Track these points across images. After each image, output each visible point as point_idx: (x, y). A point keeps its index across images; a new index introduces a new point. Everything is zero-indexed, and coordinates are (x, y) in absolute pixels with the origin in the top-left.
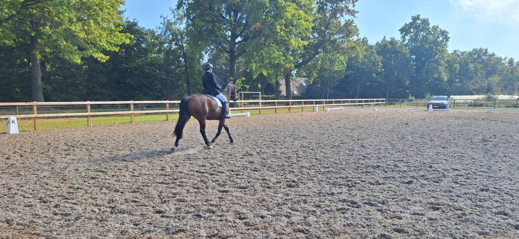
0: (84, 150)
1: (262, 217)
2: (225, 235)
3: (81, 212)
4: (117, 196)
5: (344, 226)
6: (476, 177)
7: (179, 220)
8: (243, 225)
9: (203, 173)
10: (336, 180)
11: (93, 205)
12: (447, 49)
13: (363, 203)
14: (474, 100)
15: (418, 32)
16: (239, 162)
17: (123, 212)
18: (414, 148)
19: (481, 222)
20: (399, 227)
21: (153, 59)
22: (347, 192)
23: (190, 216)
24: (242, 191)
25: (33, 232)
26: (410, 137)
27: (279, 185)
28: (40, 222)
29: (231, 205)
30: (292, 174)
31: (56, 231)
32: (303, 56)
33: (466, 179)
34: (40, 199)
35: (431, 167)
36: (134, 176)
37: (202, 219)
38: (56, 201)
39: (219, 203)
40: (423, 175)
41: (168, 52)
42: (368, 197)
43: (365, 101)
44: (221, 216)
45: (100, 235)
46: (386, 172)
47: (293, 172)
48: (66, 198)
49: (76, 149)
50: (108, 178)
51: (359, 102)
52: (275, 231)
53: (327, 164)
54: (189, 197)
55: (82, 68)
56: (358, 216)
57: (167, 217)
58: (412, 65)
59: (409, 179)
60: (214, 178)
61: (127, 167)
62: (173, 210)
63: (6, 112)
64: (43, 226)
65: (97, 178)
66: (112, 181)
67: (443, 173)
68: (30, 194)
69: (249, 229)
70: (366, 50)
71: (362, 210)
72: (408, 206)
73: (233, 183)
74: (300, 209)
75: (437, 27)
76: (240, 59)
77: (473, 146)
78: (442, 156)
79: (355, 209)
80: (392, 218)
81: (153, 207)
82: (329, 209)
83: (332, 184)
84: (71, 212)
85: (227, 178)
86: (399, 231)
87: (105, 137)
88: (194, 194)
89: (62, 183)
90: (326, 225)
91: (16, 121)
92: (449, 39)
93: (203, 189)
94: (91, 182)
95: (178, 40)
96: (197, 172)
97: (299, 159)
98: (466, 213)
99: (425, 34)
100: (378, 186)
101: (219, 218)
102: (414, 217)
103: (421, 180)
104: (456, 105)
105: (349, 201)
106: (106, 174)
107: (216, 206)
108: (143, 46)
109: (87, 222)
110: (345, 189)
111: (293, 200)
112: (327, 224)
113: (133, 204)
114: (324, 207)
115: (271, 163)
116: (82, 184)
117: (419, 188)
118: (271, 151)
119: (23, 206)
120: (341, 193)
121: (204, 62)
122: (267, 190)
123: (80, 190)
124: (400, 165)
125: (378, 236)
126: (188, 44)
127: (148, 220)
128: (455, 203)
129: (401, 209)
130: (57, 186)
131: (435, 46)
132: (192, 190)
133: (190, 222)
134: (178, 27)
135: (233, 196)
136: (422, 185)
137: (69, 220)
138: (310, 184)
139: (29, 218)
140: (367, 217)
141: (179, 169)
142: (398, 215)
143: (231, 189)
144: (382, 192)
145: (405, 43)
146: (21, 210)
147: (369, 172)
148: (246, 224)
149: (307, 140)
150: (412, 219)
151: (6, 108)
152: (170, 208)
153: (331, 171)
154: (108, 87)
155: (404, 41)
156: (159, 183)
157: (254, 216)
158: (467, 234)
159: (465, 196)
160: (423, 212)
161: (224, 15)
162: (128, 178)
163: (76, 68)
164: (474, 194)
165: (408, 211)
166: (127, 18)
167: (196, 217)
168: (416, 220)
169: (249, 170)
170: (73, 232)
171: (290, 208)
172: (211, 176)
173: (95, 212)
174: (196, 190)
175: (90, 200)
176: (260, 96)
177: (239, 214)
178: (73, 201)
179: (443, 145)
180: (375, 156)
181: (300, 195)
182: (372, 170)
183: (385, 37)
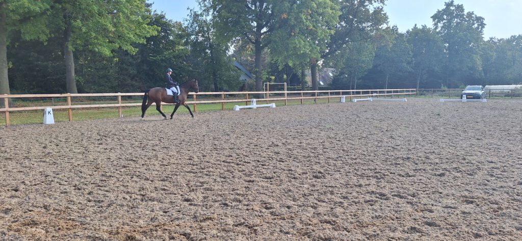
0: (116, 140)
1: (289, 207)
2: (252, 224)
3: (113, 199)
4: (147, 184)
5: (372, 218)
6: (514, 170)
7: (206, 208)
8: (270, 215)
9: (229, 163)
10: (363, 172)
11: (124, 192)
12: (483, 36)
13: (392, 196)
14: (512, 90)
15: (451, 19)
16: (265, 153)
17: (152, 200)
18: (446, 140)
19: (518, 216)
20: (431, 220)
21: (181, 51)
22: (375, 184)
23: (217, 204)
24: (268, 181)
25: (68, 218)
26: (442, 129)
27: (304, 176)
28: (75, 208)
29: (257, 195)
30: (318, 165)
31: (90, 217)
32: (330, 45)
33: (502, 171)
34: (74, 186)
35: (464, 159)
36: (164, 165)
37: (229, 208)
38: (89, 188)
39: (245, 193)
40: (456, 168)
41: (195, 44)
42: (397, 190)
43: (394, 92)
44: (247, 205)
45: (131, 221)
46: (416, 164)
47: (319, 163)
48: (99, 186)
49: (108, 139)
50: (138, 167)
51: (388, 92)
52: (302, 222)
53: (355, 155)
54: (216, 186)
55: (112, 61)
56: (387, 208)
57: (195, 205)
58: (445, 53)
59: (441, 172)
60: (240, 168)
61: (156, 156)
62: (201, 198)
63: (43, 104)
64: (78, 212)
65: (128, 167)
66: (143, 170)
67: (477, 165)
68: (66, 181)
69: (275, 219)
70: (396, 39)
71: (391, 202)
72: (441, 199)
73: (259, 173)
74: (326, 200)
75: (473, 13)
76: (266, 50)
77: (510, 138)
78: (476, 148)
79: (384, 201)
80: (423, 211)
81: (182, 195)
82: (357, 200)
83: (360, 175)
84: (104, 199)
85: (253, 168)
86: (430, 224)
87: (135, 127)
88: (221, 184)
89: (95, 171)
90: (353, 217)
91: (52, 112)
92: (485, 26)
93: (229, 178)
94: (122, 170)
95: (204, 32)
96: (223, 161)
97: (325, 150)
98: (502, 207)
99: (459, 21)
100: (408, 178)
101: (245, 208)
102: (446, 210)
103: (453, 173)
104: (490, 95)
105: (378, 193)
106: (137, 163)
107: (243, 195)
108: (171, 38)
109: (118, 209)
110: (373, 181)
111: (320, 191)
112: (355, 215)
113: (162, 192)
114: (352, 199)
115: (297, 154)
116: (114, 172)
117: (452, 181)
118: (297, 142)
119: (58, 193)
120: (370, 184)
121: (230, 53)
122: (293, 180)
123: (112, 178)
124: (431, 157)
125: (408, 229)
126: (214, 36)
127: (177, 207)
128: (490, 197)
129: (433, 202)
130: (90, 174)
131: (470, 33)
132: (218, 179)
133: (217, 210)
134: (204, 19)
135: (259, 186)
136: (455, 178)
137: (102, 207)
138: (337, 176)
139: (64, 204)
140: (396, 209)
141: (207, 159)
142: (429, 208)
143: (257, 179)
144: (412, 185)
145: (437, 30)
146: (58, 197)
147: (399, 164)
148: (272, 213)
149: (333, 132)
150: (444, 212)
151: (43, 100)
152: (198, 196)
153: (359, 163)
154: (137, 79)
155: (436, 28)
156: (187, 172)
157: (280, 206)
158: (504, 228)
159: (501, 189)
160: (456, 206)
161: (250, 5)
162: (157, 167)
163: (106, 60)
164: (511, 187)
165: (440, 204)
166: (155, 11)
167: (223, 206)
168: (449, 213)
169: (274, 161)
170: (106, 218)
171: (316, 199)
172: (237, 166)
173: (126, 199)
174: (222, 179)
175: (122, 188)
176: (286, 87)
177: (265, 203)
178: (106, 189)
179: (477, 137)
180: (404, 147)
181: (326, 186)
182: (401, 162)
183: (416, 25)
